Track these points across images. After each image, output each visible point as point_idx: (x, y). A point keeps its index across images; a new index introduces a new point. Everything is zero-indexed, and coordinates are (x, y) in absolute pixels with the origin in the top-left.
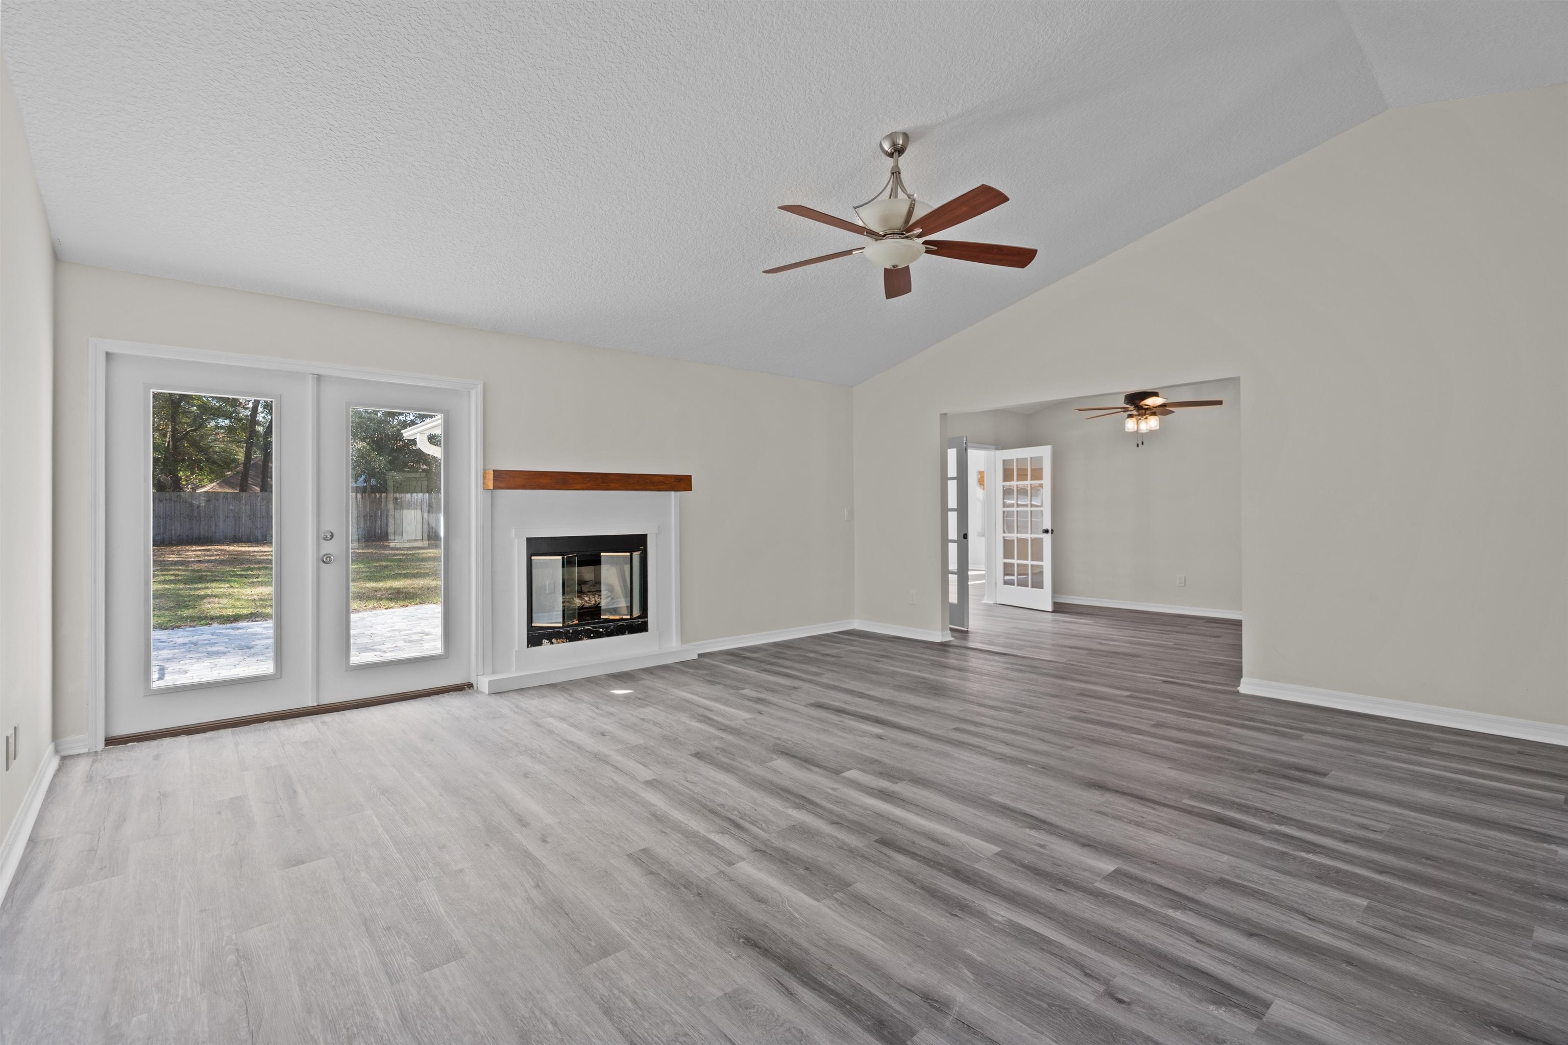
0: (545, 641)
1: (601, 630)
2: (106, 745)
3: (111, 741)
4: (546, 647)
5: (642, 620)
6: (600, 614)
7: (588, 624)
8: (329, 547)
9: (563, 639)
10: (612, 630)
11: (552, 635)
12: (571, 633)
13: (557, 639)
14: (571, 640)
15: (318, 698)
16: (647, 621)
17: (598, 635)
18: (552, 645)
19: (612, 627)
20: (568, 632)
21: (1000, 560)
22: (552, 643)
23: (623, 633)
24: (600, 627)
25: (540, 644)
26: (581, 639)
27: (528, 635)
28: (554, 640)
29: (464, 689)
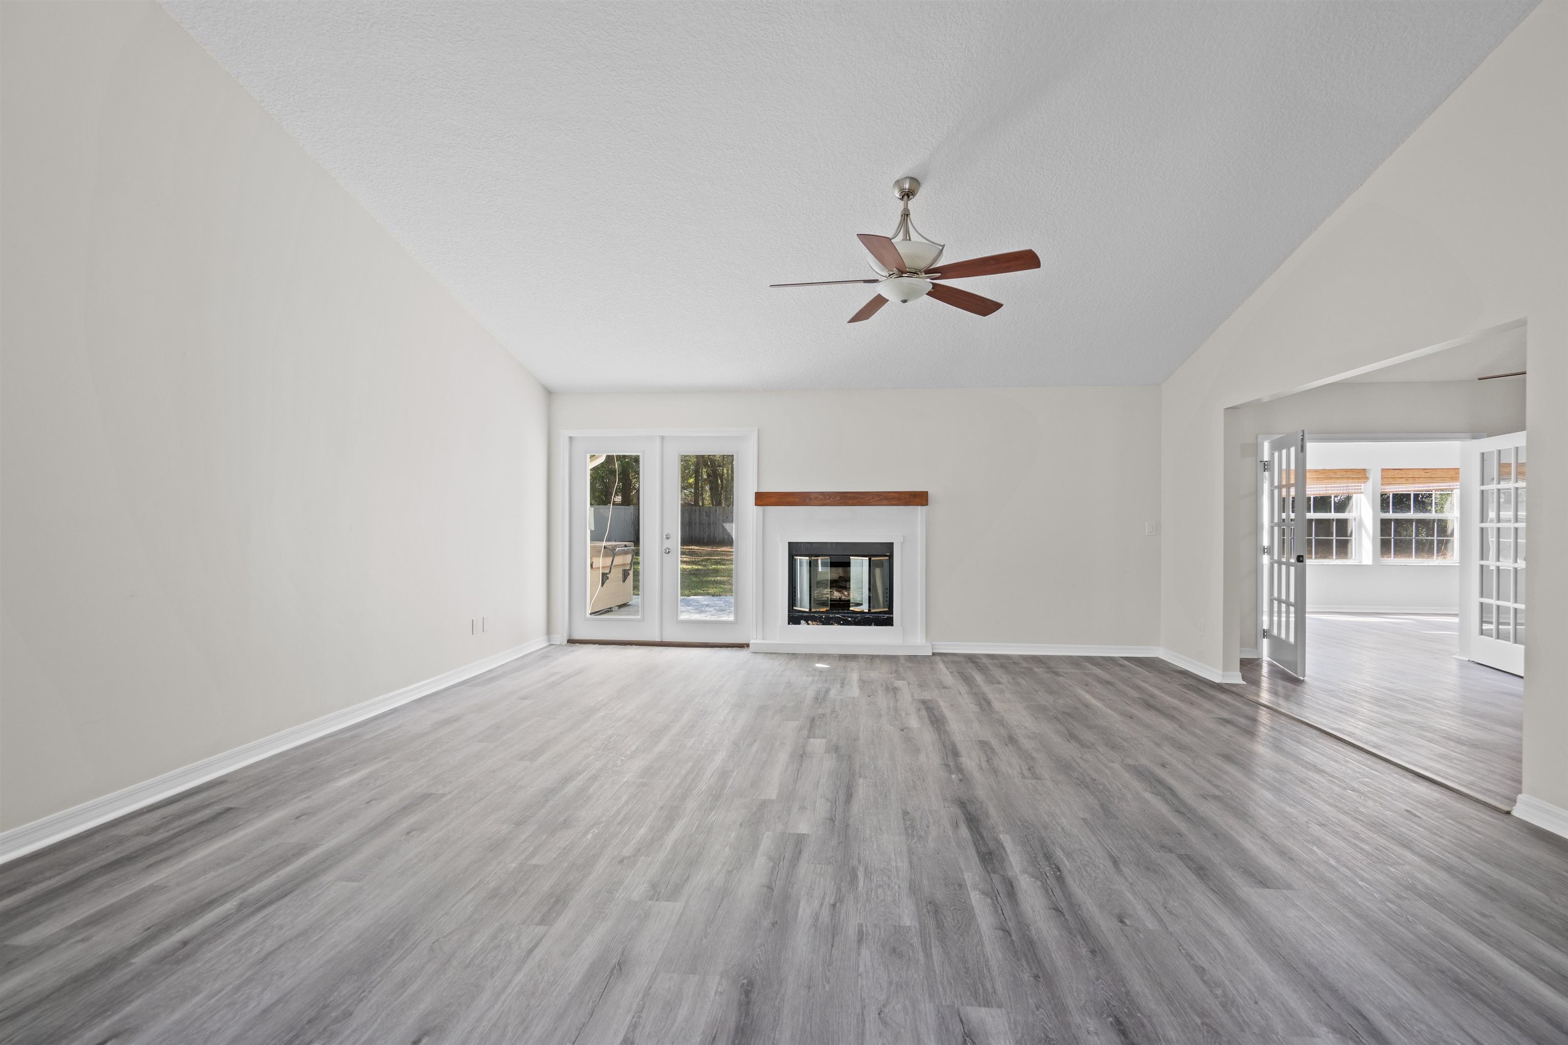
0: (802, 622)
1: (850, 619)
2: (568, 642)
3: (571, 641)
4: (803, 625)
5: (888, 615)
6: (849, 607)
7: (839, 613)
8: (667, 544)
9: (817, 622)
10: (859, 620)
11: (809, 618)
12: (824, 618)
13: (812, 622)
14: (824, 624)
15: (662, 637)
16: (892, 617)
17: (846, 623)
18: (808, 626)
19: (859, 618)
20: (822, 617)
21: (1475, 599)
22: (808, 624)
23: (870, 625)
24: (849, 617)
25: (799, 623)
26: (832, 624)
27: (789, 615)
28: (809, 622)
29: (744, 647)
